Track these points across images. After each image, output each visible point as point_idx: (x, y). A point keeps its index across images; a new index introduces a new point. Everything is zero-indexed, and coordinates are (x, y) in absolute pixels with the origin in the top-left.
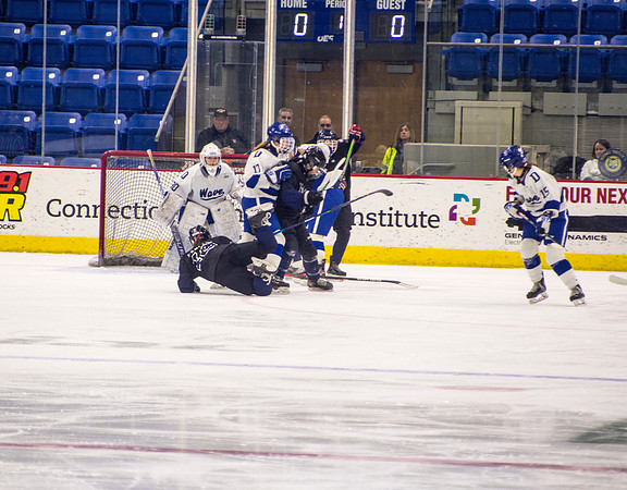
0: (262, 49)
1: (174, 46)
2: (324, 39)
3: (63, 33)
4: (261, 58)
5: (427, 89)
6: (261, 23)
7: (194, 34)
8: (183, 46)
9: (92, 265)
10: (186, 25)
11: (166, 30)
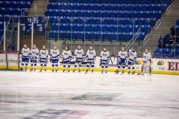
1: (1, 32)
2: (28, 31)
4: (17, 34)
5: (46, 40)
6: (17, 28)
7: (5, 30)
10: (4, 28)
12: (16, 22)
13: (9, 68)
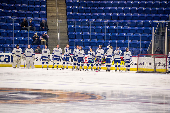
0: (165, 37)
1: (150, 37)
3: (132, 35)
4: (165, 39)
6: (165, 33)
7: (153, 35)
8: (152, 37)
9: (136, 72)
10: (152, 33)
11: (149, 34)
12: (164, 27)
13: (157, 71)
